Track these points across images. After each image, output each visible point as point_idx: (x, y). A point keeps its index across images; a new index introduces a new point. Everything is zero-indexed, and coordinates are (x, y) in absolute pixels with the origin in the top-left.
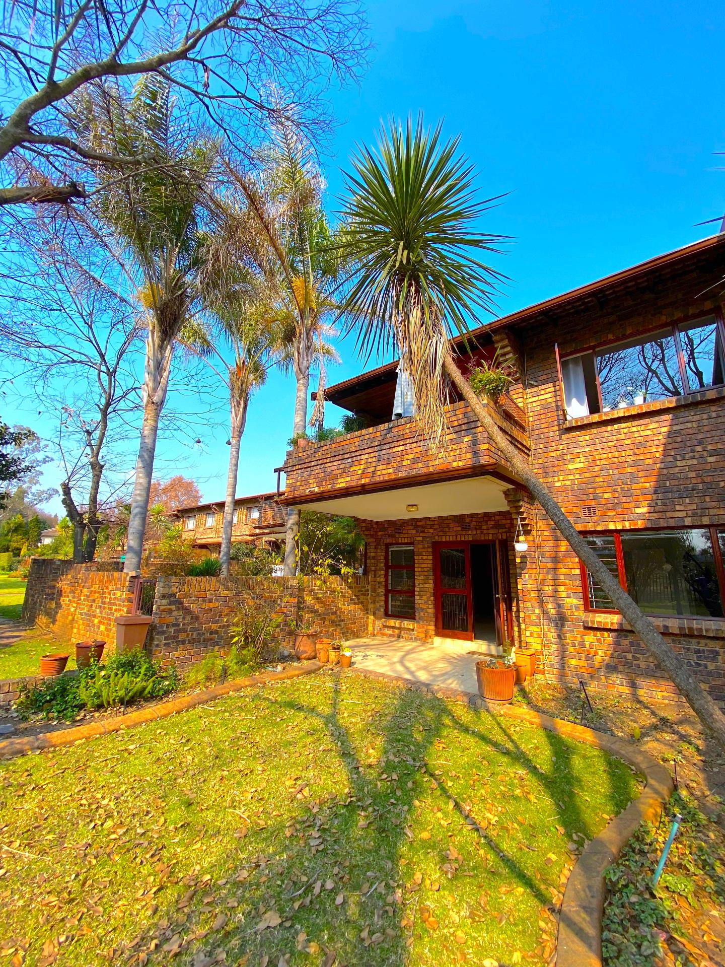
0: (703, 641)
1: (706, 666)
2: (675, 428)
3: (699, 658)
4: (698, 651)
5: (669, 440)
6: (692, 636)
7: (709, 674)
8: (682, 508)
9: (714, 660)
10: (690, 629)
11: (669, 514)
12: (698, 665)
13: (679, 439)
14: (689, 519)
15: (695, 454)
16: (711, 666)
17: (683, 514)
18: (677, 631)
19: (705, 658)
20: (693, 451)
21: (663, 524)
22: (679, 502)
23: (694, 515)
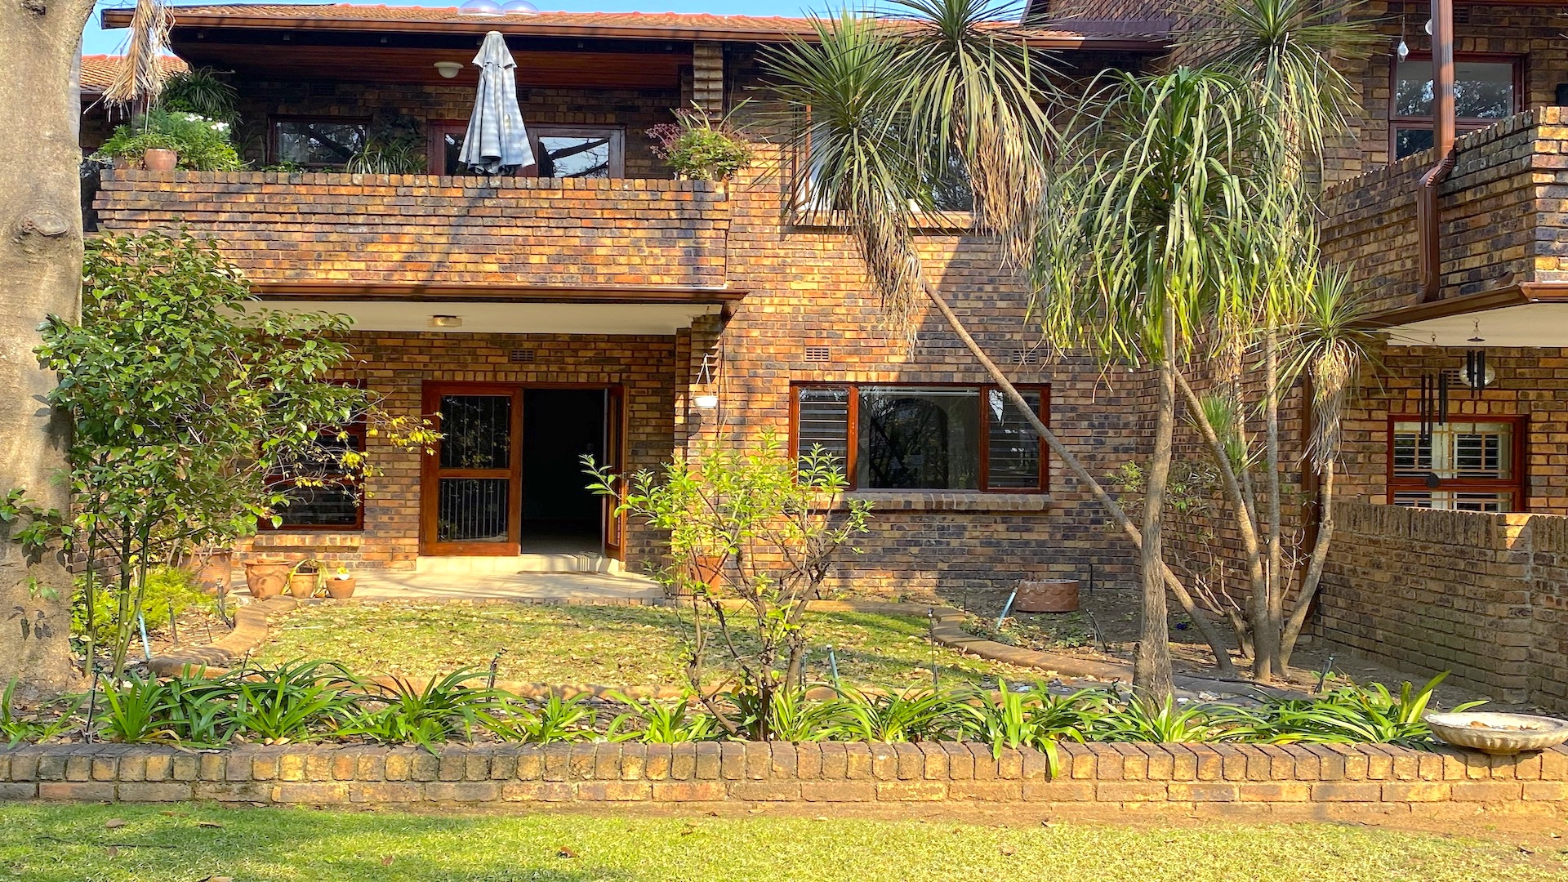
0: (949, 517)
1: (948, 544)
2: (963, 256)
3: (941, 536)
4: (943, 528)
5: (951, 270)
6: (937, 512)
7: (952, 552)
8: (954, 361)
9: (959, 535)
10: (940, 503)
11: (935, 367)
12: (941, 543)
13: (966, 272)
14: (960, 375)
15: (983, 294)
16: (955, 543)
17: (954, 368)
18: (921, 507)
19: (949, 534)
20: (980, 290)
21: (924, 378)
22: (950, 352)
23: (967, 370)
